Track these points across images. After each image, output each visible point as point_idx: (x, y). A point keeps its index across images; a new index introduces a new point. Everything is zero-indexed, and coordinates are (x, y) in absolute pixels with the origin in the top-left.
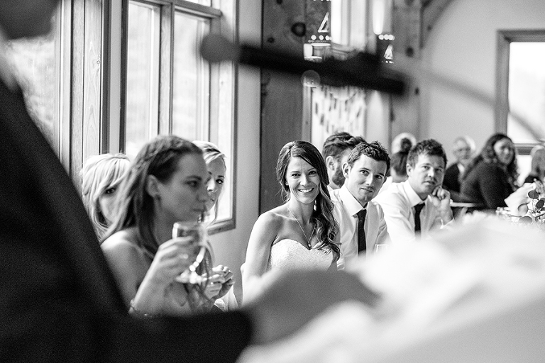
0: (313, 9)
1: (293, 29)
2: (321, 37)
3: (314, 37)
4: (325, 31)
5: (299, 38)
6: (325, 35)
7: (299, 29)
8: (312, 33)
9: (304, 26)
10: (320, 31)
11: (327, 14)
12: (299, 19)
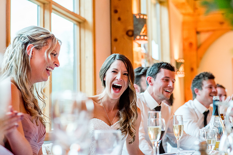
0: (137, 23)
1: (127, 33)
2: (142, 37)
3: (138, 37)
4: (144, 34)
5: (130, 38)
6: (144, 36)
7: (130, 33)
8: (137, 35)
9: (133, 31)
10: (141, 34)
11: (145, 25)
12: (131, 28)
